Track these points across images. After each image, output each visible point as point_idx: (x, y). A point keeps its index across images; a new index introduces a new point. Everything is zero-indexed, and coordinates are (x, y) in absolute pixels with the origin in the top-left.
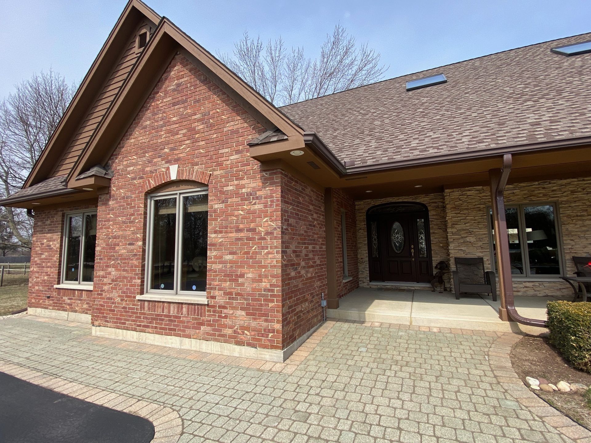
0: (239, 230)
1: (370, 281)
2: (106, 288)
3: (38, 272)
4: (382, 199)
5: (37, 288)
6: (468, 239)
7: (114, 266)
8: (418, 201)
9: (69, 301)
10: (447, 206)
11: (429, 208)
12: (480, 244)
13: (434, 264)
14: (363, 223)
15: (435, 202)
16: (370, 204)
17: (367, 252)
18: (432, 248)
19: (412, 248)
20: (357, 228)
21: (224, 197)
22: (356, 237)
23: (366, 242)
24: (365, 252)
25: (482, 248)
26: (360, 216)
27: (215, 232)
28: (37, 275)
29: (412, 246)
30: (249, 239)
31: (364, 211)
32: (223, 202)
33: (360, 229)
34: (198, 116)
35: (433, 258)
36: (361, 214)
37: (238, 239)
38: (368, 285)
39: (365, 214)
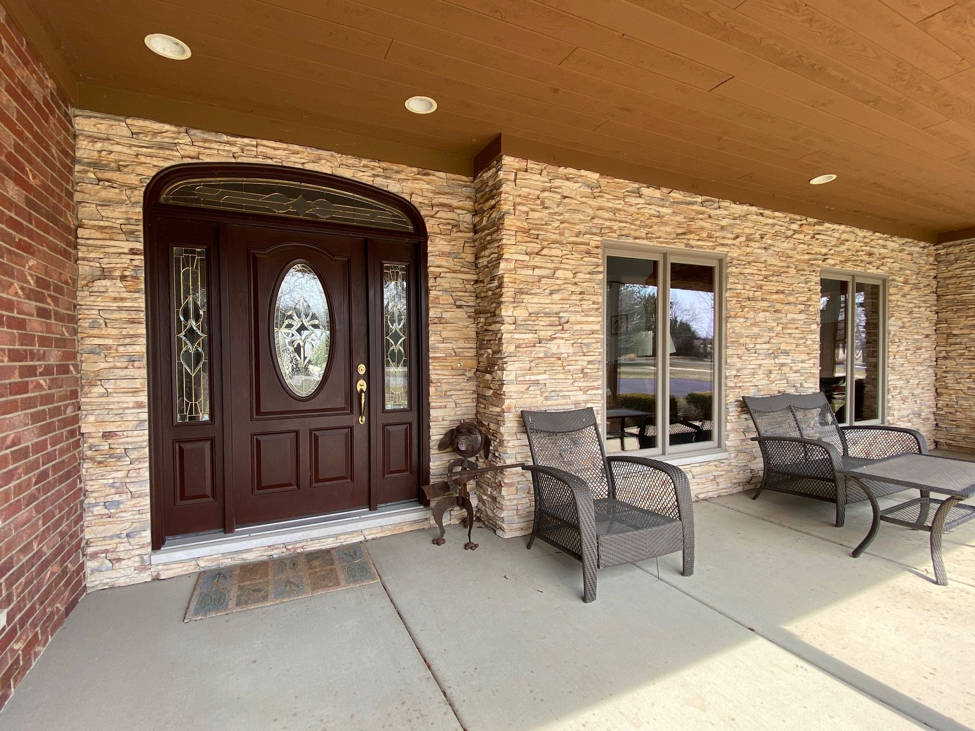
1: (157, 544)
4: (240, 140)
6: (553, 347)
8: (393, 187)
10: (508, 221)
11: (431, 225)
12: (582, 362)
13: (436, 434)
14: (126, 246)
15: (451, 208)
16: (172, 146)
17: (144, 398)
18: (433, 377)
19: (360, 377)
20: (84, 268)
22: (73, 319)
23: (140, 347)
24: (130, 400)
25: (585, 375)
26: (106, 203)
29: (362, 369)
31: (133, 180)
33: (105, 274)
35: (433, 413)
36: (111, 194)
38: (144, 567)
39: (139, 195)
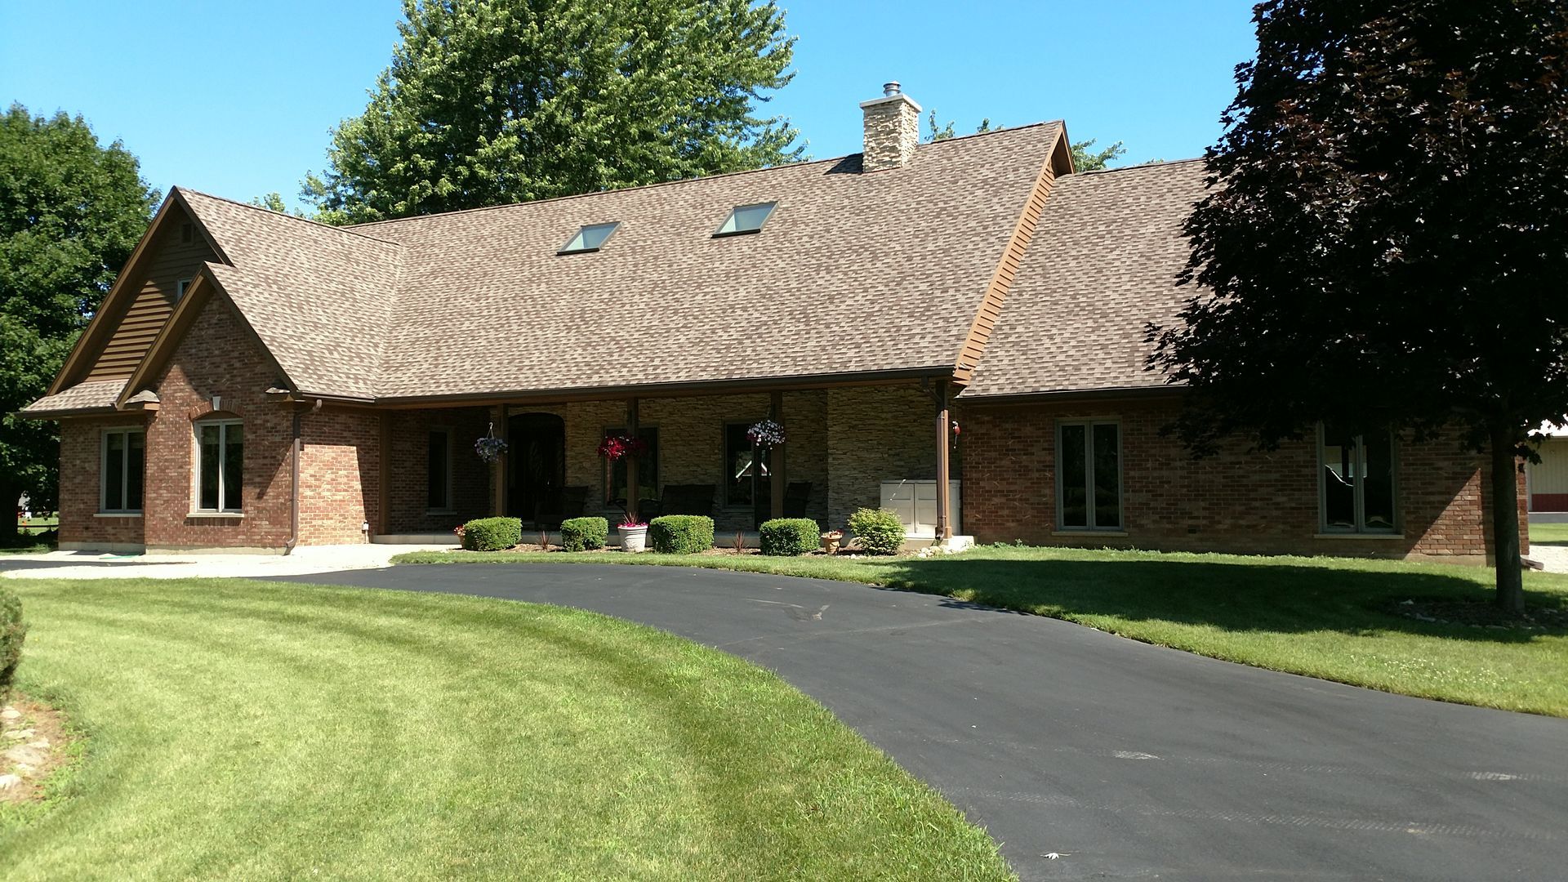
0: (265, 458)
2: (158, 509)
3: (70, 500)
5: (70, 519)
7: (166, 488)
9: (113, 531)
21: (255, 429)
27: (249, 458)
28: (69, 503)
30: (271, 464)
32: (254, 433)
34: (236, 354)
37: (264, 465)
